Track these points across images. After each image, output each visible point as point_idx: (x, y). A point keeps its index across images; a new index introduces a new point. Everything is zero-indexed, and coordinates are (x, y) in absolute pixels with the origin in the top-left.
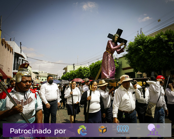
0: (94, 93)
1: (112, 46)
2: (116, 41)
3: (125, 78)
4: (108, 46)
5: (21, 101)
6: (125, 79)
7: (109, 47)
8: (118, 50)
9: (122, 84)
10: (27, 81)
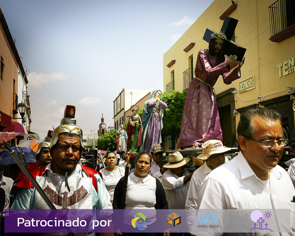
0: (143, 182)
1: (207, 65)
2: (220, 51)
3: (216, 146)
4: (200, 65)
5: (63, 196)
6: (215, 149)
7: (201, 69)
8: (227, 75)
9: (206, 160)
10: (68, 146)
